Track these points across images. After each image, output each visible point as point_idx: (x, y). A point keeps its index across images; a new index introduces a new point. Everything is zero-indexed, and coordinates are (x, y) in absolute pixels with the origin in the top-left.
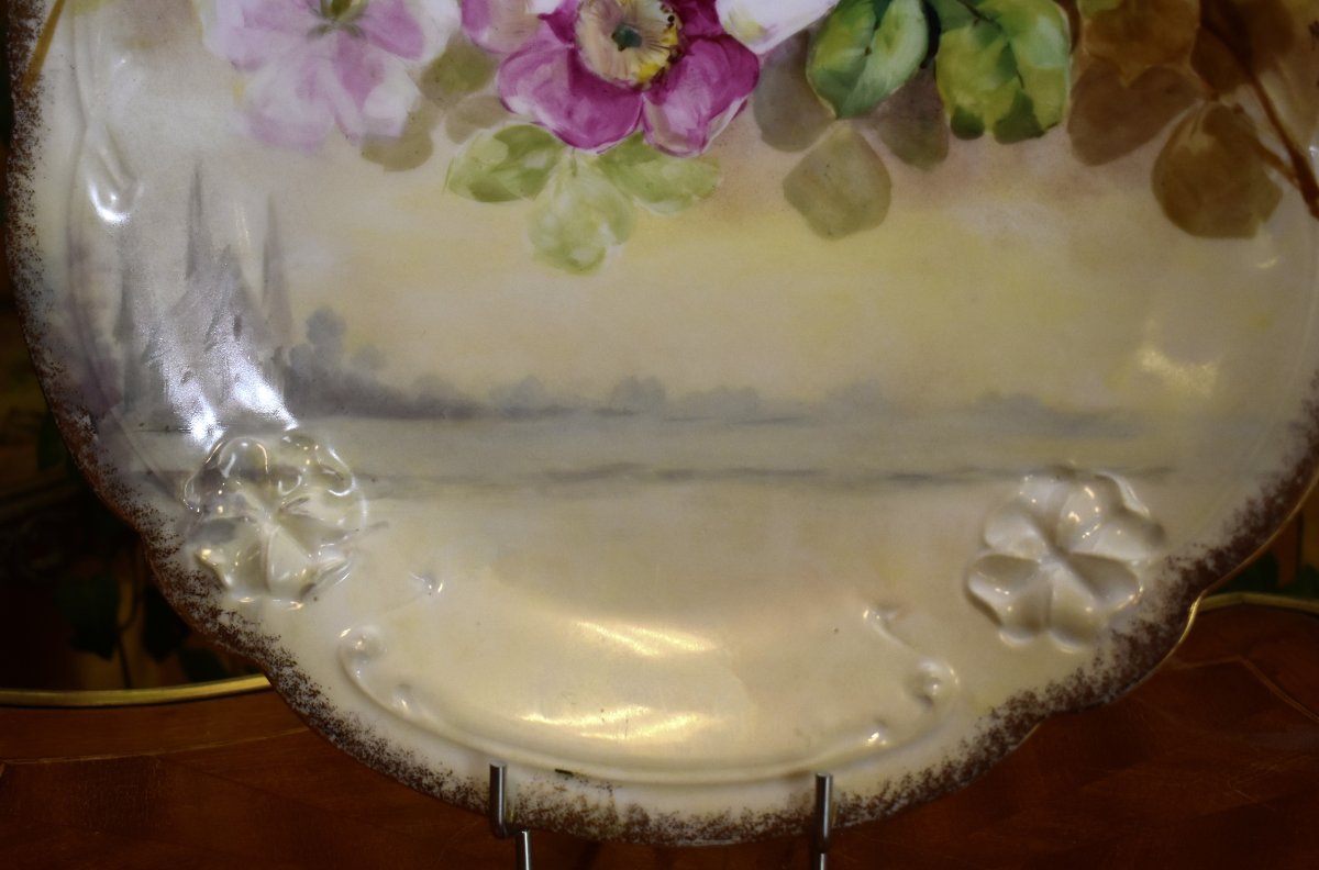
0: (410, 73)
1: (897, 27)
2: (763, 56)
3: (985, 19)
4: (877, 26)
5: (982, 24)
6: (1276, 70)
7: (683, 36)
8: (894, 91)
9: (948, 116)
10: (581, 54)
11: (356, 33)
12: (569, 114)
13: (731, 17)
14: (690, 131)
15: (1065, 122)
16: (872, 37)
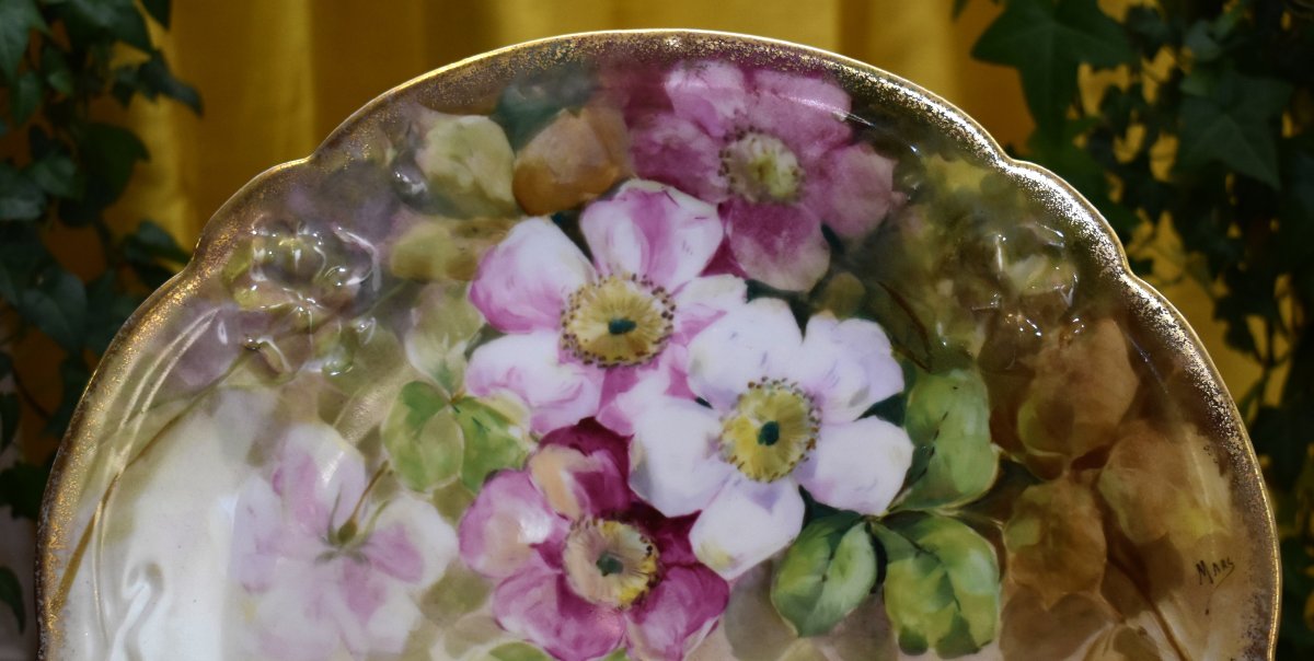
0: (412, 596)
1: (849, 557)
2: (731, 581)
3: (925, 552)
4: (832, 556)
5: (923, 555)
6: (1172, 599)
7: (661, 564)
8: (849, 612)
9: (896, 635)
10: (569, 579)
11: (360, 559)
12: (558, 632)
13: (703, 547)
14: (668, 647)
15: (997, 640)
16: (827, 567)
